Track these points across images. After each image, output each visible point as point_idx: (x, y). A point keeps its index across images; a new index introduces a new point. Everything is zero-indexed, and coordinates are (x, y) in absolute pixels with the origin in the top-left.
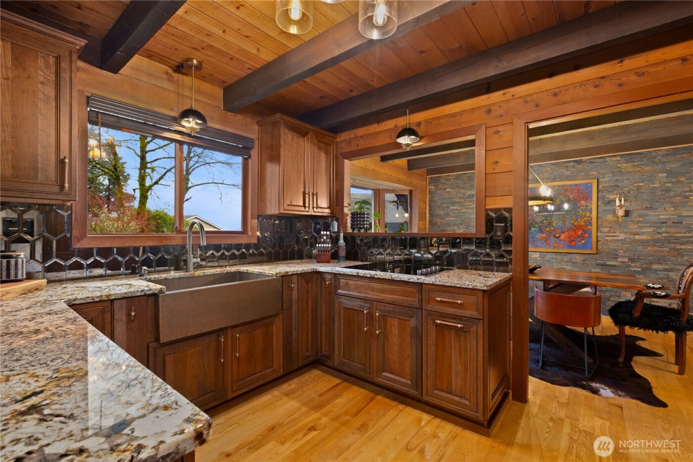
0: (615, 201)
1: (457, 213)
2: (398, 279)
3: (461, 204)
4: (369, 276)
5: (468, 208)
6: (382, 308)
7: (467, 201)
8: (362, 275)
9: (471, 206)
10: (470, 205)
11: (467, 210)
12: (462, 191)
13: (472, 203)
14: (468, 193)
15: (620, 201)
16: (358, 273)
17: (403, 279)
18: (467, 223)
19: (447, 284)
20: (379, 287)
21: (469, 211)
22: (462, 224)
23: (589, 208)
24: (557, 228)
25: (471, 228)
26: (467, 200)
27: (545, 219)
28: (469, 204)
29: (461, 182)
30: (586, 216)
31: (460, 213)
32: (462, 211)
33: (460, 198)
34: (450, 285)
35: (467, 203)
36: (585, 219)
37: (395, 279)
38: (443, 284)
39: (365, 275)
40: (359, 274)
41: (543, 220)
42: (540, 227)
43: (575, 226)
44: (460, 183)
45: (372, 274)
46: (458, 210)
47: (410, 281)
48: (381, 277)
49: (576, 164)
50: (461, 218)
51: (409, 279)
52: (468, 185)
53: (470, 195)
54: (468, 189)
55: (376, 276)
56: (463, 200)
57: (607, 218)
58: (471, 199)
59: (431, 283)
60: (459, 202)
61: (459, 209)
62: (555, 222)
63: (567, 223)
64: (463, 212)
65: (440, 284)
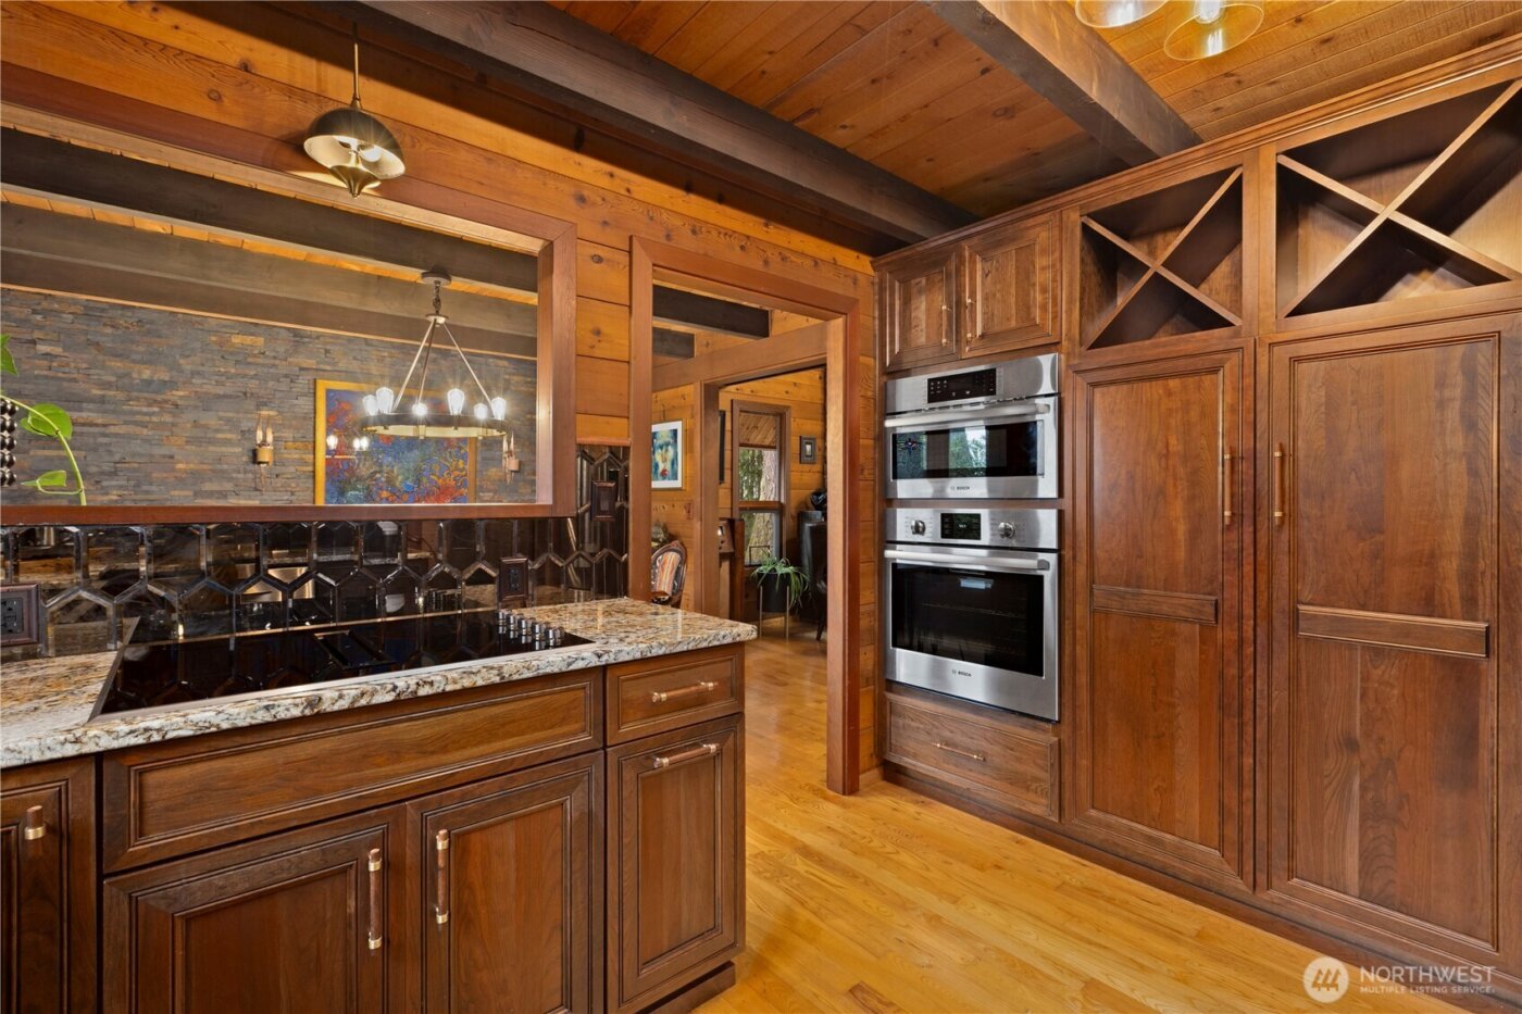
0: (501, 442)
1: (94, 435)
2: (527, 674)
3: (108, 407)
4: (390, 697)
5: (144, 425)
6: (451, 808)
7: (138, 399)
8: (344, 704)
9: (155, 419)
10: (151, 414)
11: (138, 430)
12: (116, 364)
13: (156, 409)
14: (140, 373)
15: (509, 443)
16: (311, 703)
17: (548, 670)
18: (135, 470)
19: (678, 649)
20: (427, 732)
21: (145, 431)
22: (114, 474)
23: (463, 452)
24: (406, 492)
25: (154, 488)
26: (135, 394)
27: (377, 469)
28: (145, 409)
29: (109, 330)
30: (457, 469)
31: (104, 435)
32: (112, 429)
33: (107, 385)
34: (685, 648)
35: (134, 406)
36: (457, 473)
37: (516, 677)
38: (668, 652)
39: (363, 702)
40: (326, 707)
41: (376, 472)
42: (368, 488)
43: (439, 489)
44: (107, 335)
45: (401, 684)
46: (97, 425)
47: (572, 668)
48: (449, 688)
49: (439, 356)
50: (110, 453)
51: (569, 664)
52: (141, 349)
53: (149, 382)
54: (142, 362)
55: (424, 691)
56: (121, 396)
57: (489, 473)
58: (153, 396)
59: (638, 656)
60: (102, 400)
61: (100, 421)
62: (400, 478)
63: (425, 480)
64: (116, 435)
65: (661, 652)
